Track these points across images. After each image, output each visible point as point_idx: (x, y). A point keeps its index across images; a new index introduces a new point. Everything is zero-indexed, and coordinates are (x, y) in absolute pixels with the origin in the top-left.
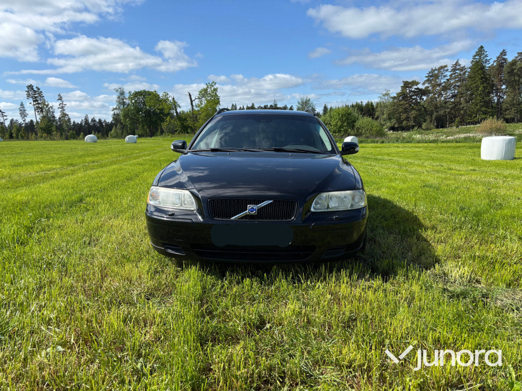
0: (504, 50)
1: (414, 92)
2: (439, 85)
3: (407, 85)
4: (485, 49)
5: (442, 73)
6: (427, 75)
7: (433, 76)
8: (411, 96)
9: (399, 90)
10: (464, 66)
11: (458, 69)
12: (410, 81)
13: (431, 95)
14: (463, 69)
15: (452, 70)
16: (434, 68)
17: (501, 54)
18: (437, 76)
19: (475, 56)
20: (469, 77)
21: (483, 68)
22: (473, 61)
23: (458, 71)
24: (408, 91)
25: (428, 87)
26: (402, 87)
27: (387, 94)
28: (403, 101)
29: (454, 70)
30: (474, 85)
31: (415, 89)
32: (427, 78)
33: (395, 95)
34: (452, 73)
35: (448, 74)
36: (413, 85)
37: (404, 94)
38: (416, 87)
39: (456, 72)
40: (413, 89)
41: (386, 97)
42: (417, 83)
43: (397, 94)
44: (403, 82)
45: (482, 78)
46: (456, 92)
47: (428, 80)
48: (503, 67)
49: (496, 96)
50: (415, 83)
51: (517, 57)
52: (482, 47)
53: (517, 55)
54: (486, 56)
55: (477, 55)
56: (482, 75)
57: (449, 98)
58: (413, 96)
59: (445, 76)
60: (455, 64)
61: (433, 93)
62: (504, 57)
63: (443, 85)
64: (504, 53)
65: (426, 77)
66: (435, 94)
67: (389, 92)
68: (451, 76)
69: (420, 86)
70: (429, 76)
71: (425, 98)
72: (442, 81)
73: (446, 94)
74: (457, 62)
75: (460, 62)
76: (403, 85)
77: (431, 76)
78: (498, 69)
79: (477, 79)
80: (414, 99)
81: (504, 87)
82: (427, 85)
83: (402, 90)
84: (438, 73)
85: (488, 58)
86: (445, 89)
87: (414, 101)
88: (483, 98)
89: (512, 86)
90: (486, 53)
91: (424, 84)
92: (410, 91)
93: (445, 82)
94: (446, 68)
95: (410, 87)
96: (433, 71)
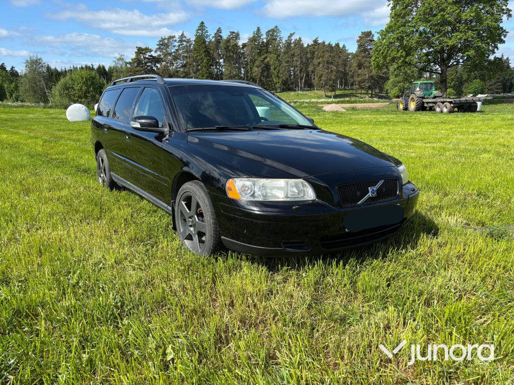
0: (219, 28)
1: (147, 58)
2: (170, 54)
3: (140, 51)
4: (205, 24)
5: (172, 43)
6: (158, 44)
7: (164, 44)
8: (146, 63)
9: (134, 56)
10: (190, 39)
11: (185, 41)
12: (143, 47)
13: (164, 63)
14: (188, 41)
15: (179, 41)
16: (163, 38)
17: (218, 31)
18: (167, 46)
19: (198, 30)
20: (195, 49)
21: (204, 42)
22: (196, 35)
23: (184, 43)
24: (142, 57)
25: (160, 55)
26: (136, 52)
27: (121, 59)
28: (139, 68)
29: (181, 41)
30: (199, 57)
31: (149, 56)
32: (158, 47)
33: (131, 61)
34: (179, 43)
35: (177, 44)
36: (147, 52)
37: (139, 61)
38: (150, 54)
39: (183, 43)
40: (147, 56)
41: (121, 62)
42: (151, 51)
43: (132, 59)
44: (137, 47)
45: (205, 51)
46: (185, 62)
47: (159, 48)
48: (220, 43)
49: (216, 68)
50: (148, 50)
51: (230, 36)
52: (202, 23)
53: (229, 34)
54: (207, 32)
55: (200, 30)
56: (205, 49)
57: (180, 68)
58: (148, 62)
59: (174, 46)
60: (181, 36)
61: (166, 61)
62: (220, 34)
63: (173, 54)
64: (219, 31)
65: (157, 45)
66: (167, 63)
67: (123, 57)
68: (179, 46)
69: (153, 54)
70: (160, 44)
71: (158, 65)
72: (173, 51)
73: (177, 63)
74: (183, 34)
75: (185, 34)
76: (137, 51)
77: (162, 45)
78: (216, 45)
79: (201, 52)
80: (149, 66)
81: (221, 61)
82: (158, 53)
83: (137, 56)
84: (168, 42)
85: (208, 34)
86: (176, 58)
87: (149, 68)
88: (208, 70)
89: (229, 61)
90: (207, 29)
91: (156, 52)
92: (145, 58)
93: (174, 52)
94: (174, 39)
95: (144, 54)
96: (163, 40)
